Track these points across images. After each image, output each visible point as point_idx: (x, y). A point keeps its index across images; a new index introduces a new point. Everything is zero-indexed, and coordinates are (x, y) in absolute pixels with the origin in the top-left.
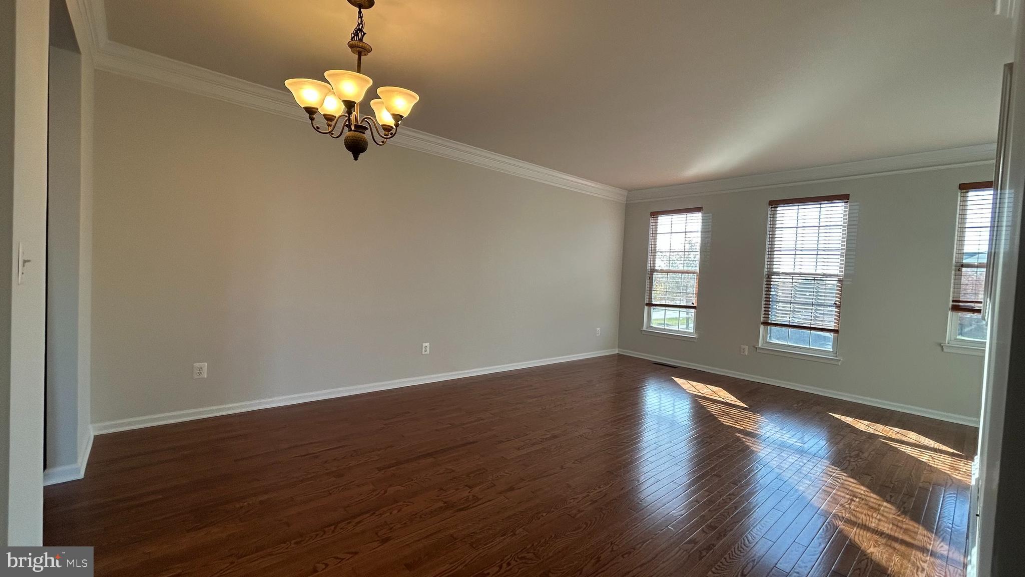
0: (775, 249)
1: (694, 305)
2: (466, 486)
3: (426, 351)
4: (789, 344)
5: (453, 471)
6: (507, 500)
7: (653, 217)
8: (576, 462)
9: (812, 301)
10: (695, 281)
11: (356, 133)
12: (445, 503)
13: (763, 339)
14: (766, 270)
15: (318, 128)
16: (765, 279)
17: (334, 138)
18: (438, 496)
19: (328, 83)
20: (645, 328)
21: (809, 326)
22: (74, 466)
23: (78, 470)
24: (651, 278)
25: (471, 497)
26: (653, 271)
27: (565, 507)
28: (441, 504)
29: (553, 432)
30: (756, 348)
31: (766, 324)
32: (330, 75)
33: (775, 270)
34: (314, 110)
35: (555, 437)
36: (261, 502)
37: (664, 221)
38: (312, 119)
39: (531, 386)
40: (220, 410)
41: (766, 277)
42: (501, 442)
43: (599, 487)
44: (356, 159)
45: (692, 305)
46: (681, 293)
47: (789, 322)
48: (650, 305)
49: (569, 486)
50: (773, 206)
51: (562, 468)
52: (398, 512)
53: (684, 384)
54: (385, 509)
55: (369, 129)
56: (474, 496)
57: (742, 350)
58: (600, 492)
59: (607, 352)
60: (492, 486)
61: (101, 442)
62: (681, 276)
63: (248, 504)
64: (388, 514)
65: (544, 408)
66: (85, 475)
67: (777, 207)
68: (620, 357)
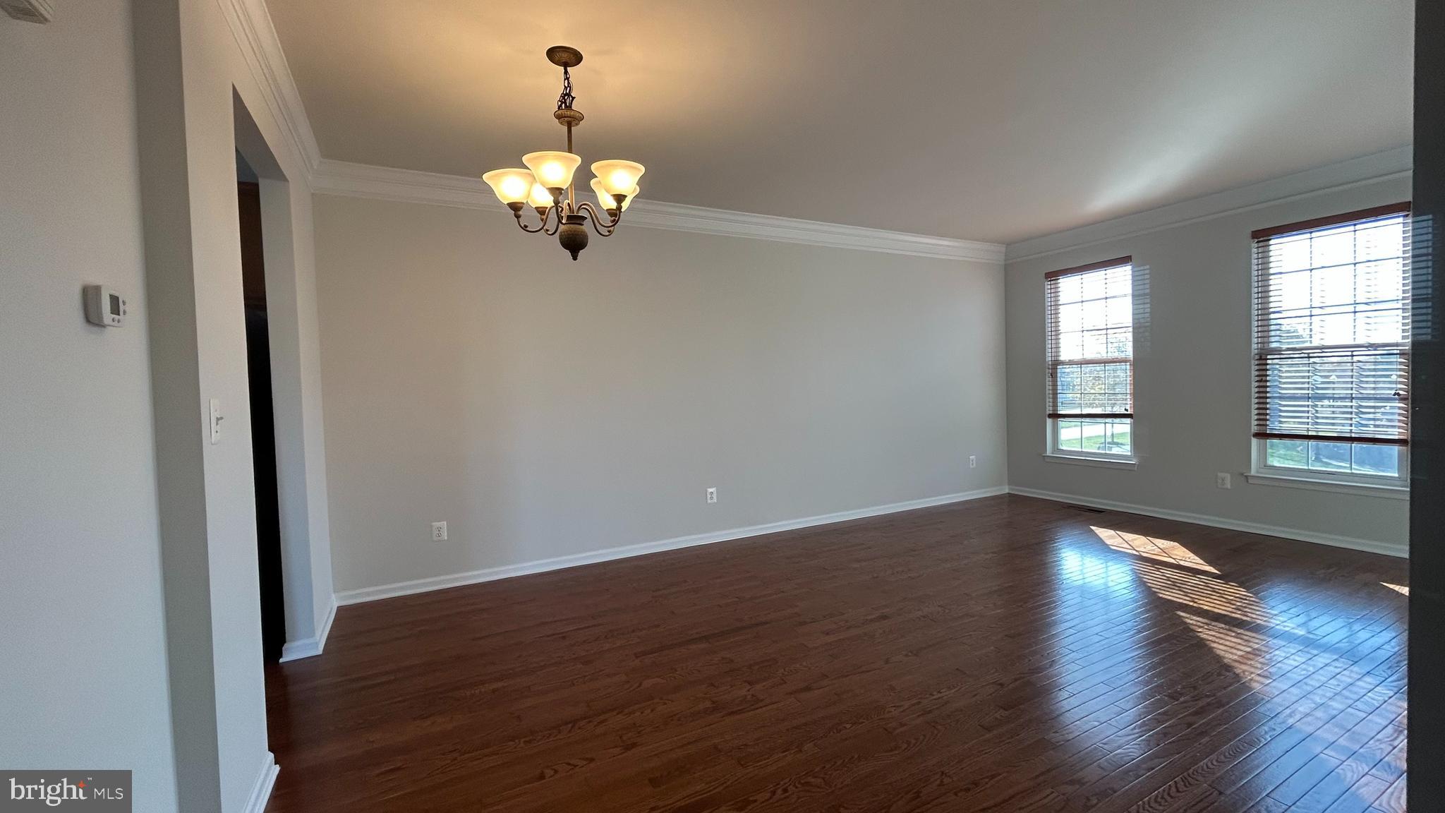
0: (1271, 310)
1: (1129, 413)
2: (745, 681)
3: (712, 498)
4: (1310, 468)
5: (732, 661)
6: (799, 704)
7: (1050, 281)
8: (910, 654)
9: (1350, 392)
10: (1129, 374)
11: (572, 226)
12: (714, 702)
13: (1259, 460)
14: (1254, 346)
15: (526, 226)
16: (1254, 362)
17: (550, 235)
18: (705, 694)
19: (529, 169)
20: (1049, 452)
21: (1348, 435)
22: (310, 641)
23: (317, 644)
24: (1054, 375)
25: (749, 697)
26: (1056, 363)
27: (883, 717)
28: (708, 704)
29: (884, 611)
30: (1246, 477)
31: (1263, 435)
32: (529, 160)
33: (1274, 345)
34: (519, 205)
35: (884, 617)
36: (494, 691)
37: (1068, 286)
38: (518, 217)
39: (863, 544)
40: (456, 579)
41: (1257, 357)
42: (805, 623)
43: (939, 692)
44: (575, 258)
45: (1126, 412)
46: (1105, 394)
47: (1308, 430)
48: (1056, 416)
49: (892, 688)
50: (1262, 239)
51: (887, 662)
52: (652, 711)
53: (1111, 537)
54: (637, 706)
55: (589, 219)
56: (753, 695)
57: (1220, 481)
58: (939, 698)
59: (986, 492)
60: (781, 684)
61: (346, 616)
62: (1103, 368)
63: (480, 692)
64: (639, 713)
65: (875, 575)
66: (324, 650)
67: (1270, 240)
68: (1012, 499)
